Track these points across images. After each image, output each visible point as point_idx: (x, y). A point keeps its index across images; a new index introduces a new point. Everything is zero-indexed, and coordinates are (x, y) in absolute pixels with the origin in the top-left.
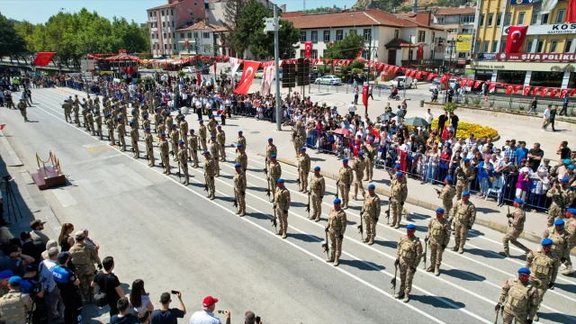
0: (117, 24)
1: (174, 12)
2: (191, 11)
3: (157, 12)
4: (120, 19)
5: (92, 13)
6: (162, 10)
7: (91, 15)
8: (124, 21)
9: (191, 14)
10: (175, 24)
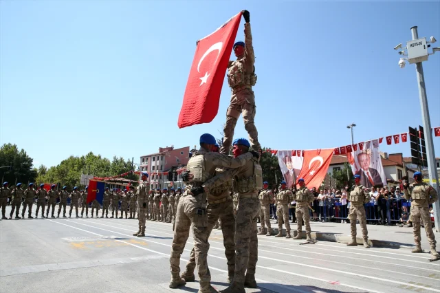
0: (116, 162)
1: (164, 158)
2: (177, 158)
3: (149, 158)
4: (119, 159)
5: (97, 156)
6: (154, 157)
7: (96, 157)
8: (122, 160)
9: (178, 160)
10: (163, 168)
